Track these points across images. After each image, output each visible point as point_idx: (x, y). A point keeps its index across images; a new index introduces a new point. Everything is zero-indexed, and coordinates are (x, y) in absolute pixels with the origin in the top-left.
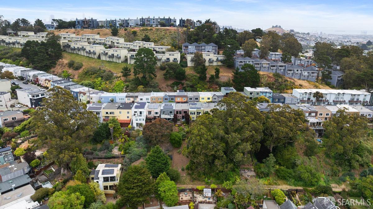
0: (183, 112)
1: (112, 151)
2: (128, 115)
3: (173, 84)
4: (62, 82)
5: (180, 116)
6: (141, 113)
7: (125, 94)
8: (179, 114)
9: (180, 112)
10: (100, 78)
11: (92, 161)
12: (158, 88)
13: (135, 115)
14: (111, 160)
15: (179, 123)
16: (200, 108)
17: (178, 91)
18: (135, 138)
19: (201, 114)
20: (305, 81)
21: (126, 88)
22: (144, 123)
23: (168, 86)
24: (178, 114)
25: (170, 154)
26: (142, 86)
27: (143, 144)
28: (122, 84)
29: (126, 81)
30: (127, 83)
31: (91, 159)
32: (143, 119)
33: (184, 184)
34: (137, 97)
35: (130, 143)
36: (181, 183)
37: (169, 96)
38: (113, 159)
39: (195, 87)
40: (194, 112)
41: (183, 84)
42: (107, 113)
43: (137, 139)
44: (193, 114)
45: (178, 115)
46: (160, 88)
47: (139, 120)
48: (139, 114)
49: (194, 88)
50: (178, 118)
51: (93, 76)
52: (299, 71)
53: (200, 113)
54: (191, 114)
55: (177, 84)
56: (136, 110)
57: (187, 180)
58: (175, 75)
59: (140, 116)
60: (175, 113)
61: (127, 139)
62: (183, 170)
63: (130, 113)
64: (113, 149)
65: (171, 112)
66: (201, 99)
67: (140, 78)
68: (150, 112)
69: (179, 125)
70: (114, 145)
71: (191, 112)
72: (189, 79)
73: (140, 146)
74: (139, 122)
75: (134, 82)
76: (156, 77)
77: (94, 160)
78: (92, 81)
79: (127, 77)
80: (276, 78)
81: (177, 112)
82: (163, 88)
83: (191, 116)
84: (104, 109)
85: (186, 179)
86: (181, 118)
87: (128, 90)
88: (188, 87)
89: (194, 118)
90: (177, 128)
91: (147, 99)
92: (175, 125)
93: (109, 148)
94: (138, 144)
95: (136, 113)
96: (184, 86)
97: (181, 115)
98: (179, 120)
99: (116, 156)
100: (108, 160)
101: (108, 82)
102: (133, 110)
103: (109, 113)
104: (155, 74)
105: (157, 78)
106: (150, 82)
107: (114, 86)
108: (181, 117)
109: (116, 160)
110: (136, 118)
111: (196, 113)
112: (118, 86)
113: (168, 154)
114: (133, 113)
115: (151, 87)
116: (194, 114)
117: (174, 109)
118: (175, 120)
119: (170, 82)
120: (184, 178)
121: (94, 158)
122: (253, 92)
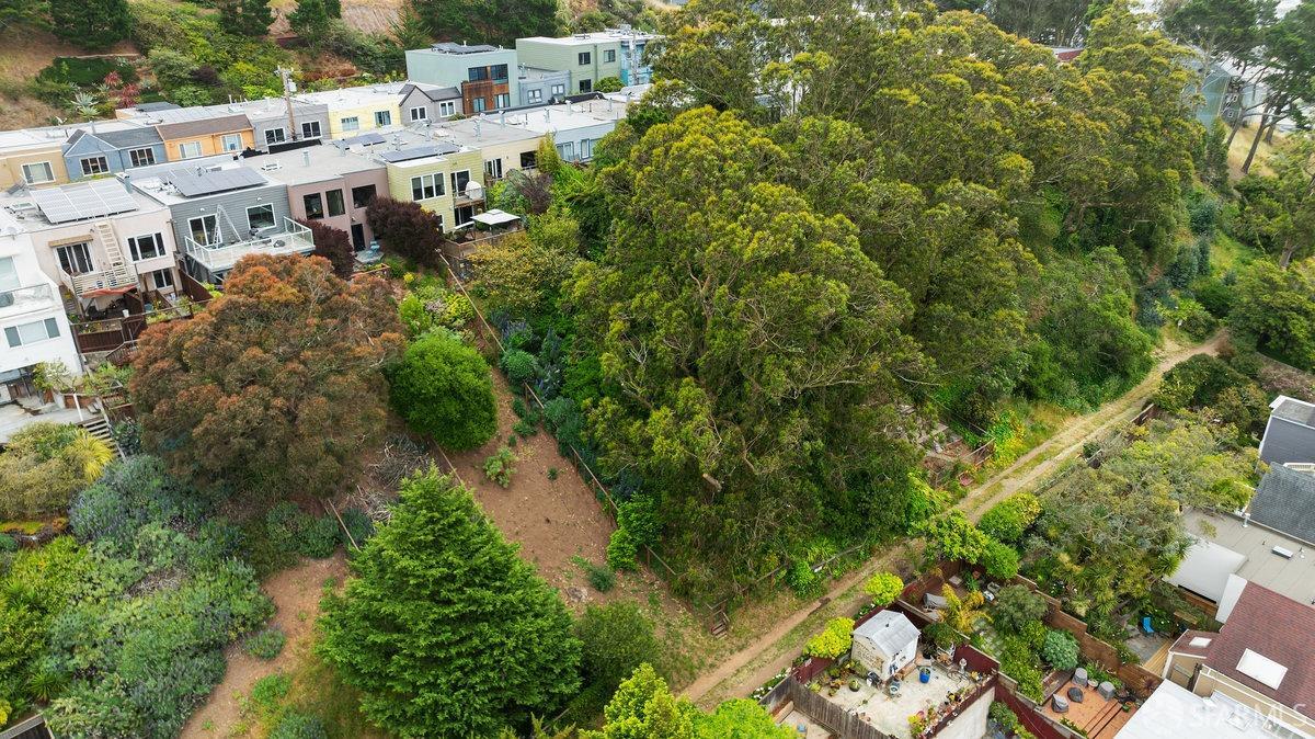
0: (351, 196)
8: (332, 212)
18: (54, 511)
22: (65, 354)
23: (12, 96)
24: (321, 216)
32: (48, 324)
37: (107, 137)
40: (439, 177)
41: (127, 74)
43: (79, 516)
44: (429, 192)
53: (466, 178)
54: (415, 194)
57: (690, 641)
60: (302, 214)
62: (601, 584)
66: (336, 125)
68: (74, 258)
71: (413, 185)
72: (162, 32)
73: (161, 560)
81: (311, 205)
97: (344, 224)
111: (447, 186)
116: (440, 192)
122: (591, 51)
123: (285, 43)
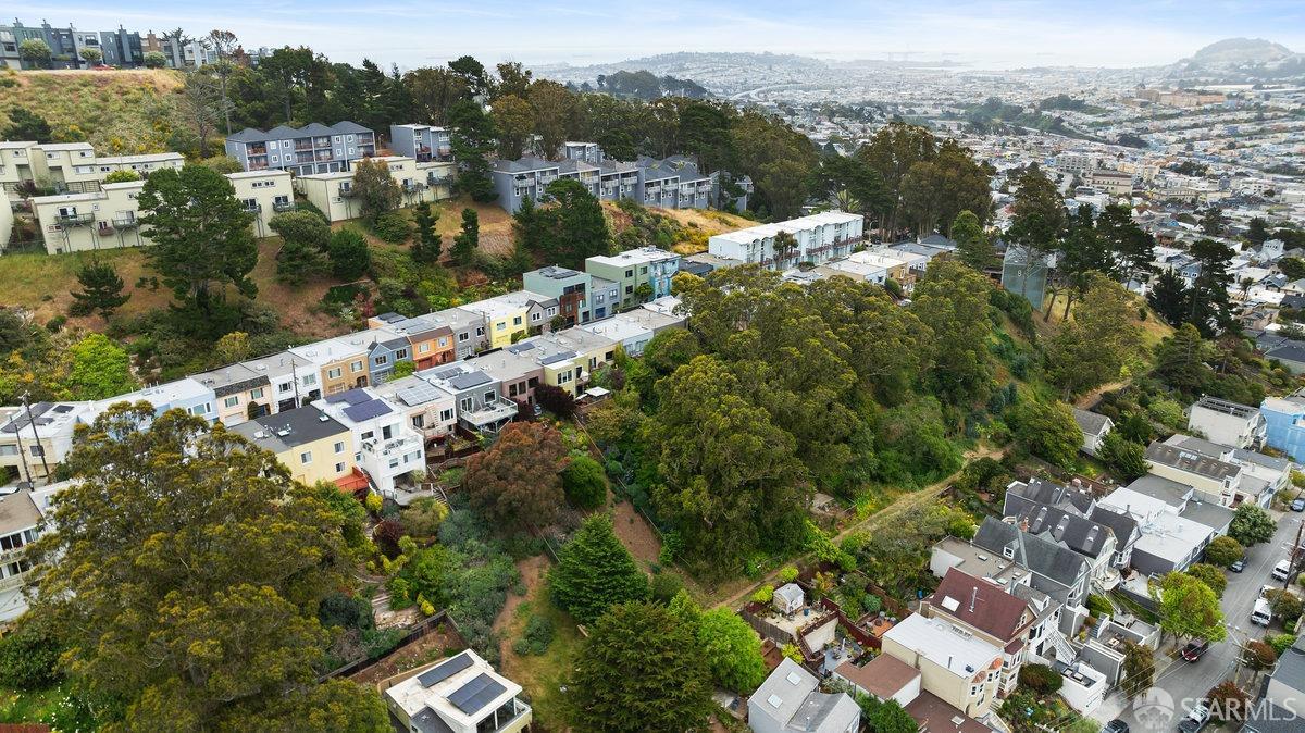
0: (528, 384)
1: (373, 622)
2: (339, 458)
5: (521, 399)
6: (387, 431)
8: (519, 392)
9: (522, 385)
12: (283, 330)
13: (369, 447)
14: (393, 658)
16: (573, 354)
17: (374, 321)
18: (430, 533)
19: (584, 374)
20: (690, 210)
21: (140, 364)
22: (422, 465)
23: (311, 312)
24: (516, 393)
26: (239, 335)
28: (112, 350)
29: (120, 333)
30: (133, 340)
32: (419, 452)
34: (264, 381)
38: (403, 651)
39: (417, 293)
40: (569, 372)
41: (365, 293)
43: (443, 535)
44: (565, 379)
46: (286, 329)
47: (401, 462)
48: (381, 440)
49: (418, 297)
52: (670, 183)
53: (581, 369)
54: (560, 381)
55: (348, 295)
56: (364, 427)
58: (332, 261)
60: (507, 394)
62: (656, 572)
63: (343, 445)
65: (490, 396)
66: (494, 327)
68: (418, 421)
70: (360, 597)
71: (557, 375)
72: (383, 267)
73: (477, 554)
74: (399, 470)
75: (171, 326)
79: (110, 313)
80: (635, 215)
81: (512, 388)
82: (296, 323)
91: (309, 379)
93: (356, 618)
95: (371, 441)
97: (524, 396)
99: (406, 633)
100: (383, 664)
101: (15, 359)
102: (352, 429)
107: (71, 369)
109: (415, 646)
110: (389, 457)
111: (574, 375)
112: (92, 361)
114: (358, 441)
116: (570, 378)
117: (500, 379)
119: (315, 295)
122: (633, 269)
123: (446, 265)
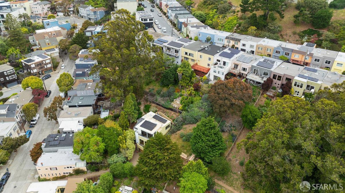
0: (285, 79)
1: (173, 101)
2: (209, 62)
3: (304, 32)
4: (178, 9)
5: (277, 83)
6: (224, 63)
7: (228, 34)
8: (278, 79)
9: (280, 78)
10: (215, 10)
11: (151, 104)
12: (279, 35)
13: (216, 64)
14: (168, 111)
15: (270, 93)
16: (316, 80)
17: (305, 43)
18: (203, 94)
19: (313, 90)
21: (237, 27)
22: (223, 78)
23: (294, 33)
24: (275, 79)
25: (235, 133)
26: (254, 28)
27: (206, 106)
28: (235, 22)
29: (241, 18)
30: (241, 21)
31: (151, 102)
32: (223, 73)
33: (230, 186)
34: (239, 40)
35: (195, 99)
36: (227, 181)
37: (283, 48)
38: (170, 111)
39: (339, 42)
40: (302, 84)
41: (320, 35)
42: (186, 53)
43: (203, 96)
44: (298, 86)
45: (275, 81)
46: (281, 35)
47: (217, 73)
48: (222, 65)
49: (337, 44)
50: (274, 85)
51: (210, 7)
53: (312, 88)
54: (295, 85)
55: (309, 33)
56: (220, 58)
57: (237, 183)
58: (311, 19)
59: (221, 67)
60: (272, 77)
61: (193, 93)
62: (242, 164)
63: (211, 59)
64: (175, 99)
65: (266, 74)
66: (335, 64)
67: (258, 16)
68: (236, 66)
69: (270, 96)
70: (178, 94)
71: (296, 83)
72: (334, 28)
73: (203, 107)
74: (217, 75)
75: (249, 20)
76: (283, 17)
77: (153, 105)
78: (207, 12)
79: (244, 13)
81: (274, 77)
82: (286, 35)
83: (294, 88)
84: (184, 47)
85: (237, 180)
86: (279, 86)
87: (239, 29)
88: (326, 40)
89: (298, 92)
90: (264, 100)
91: (252, 46)
92: (262, 94)
93: (170, 97)
94: (202, 103)
95: (219, 63)
96: (321, 38)
97: (280, 82)
98: (274, 88)
99: (173, 108)
100: (165, 110)
101: (221, 16)
102: (217, 57)
103: (188, 54)
104: (282, 13)
105: (285, 19)
106: (270, 24)
107: (225, 22)
108: (279, 84)
109: (173, 113)
110: (214, 69)
111: (305, 87)
112: (229, 22)
113: (233, 131)
114: (215, 61)
115: (269, 30)
116: (301, 87)
117: (272, 70)
118: (267, 86)
119: (300, 29)
120: (235, 177)
121: (153, 102)
